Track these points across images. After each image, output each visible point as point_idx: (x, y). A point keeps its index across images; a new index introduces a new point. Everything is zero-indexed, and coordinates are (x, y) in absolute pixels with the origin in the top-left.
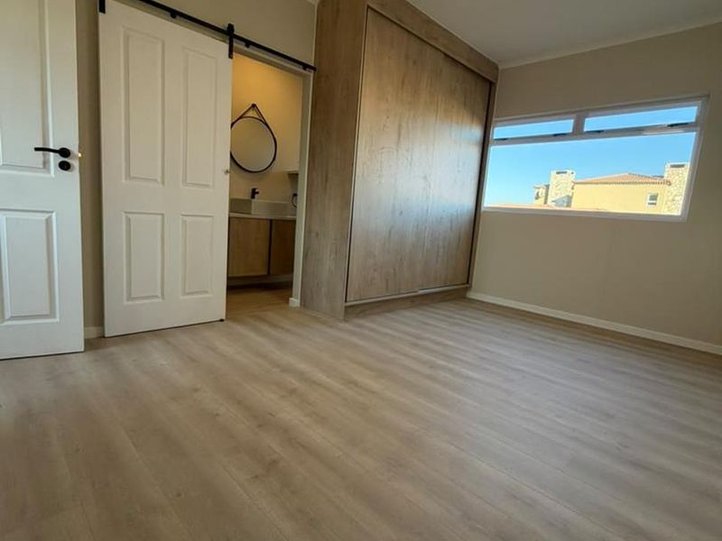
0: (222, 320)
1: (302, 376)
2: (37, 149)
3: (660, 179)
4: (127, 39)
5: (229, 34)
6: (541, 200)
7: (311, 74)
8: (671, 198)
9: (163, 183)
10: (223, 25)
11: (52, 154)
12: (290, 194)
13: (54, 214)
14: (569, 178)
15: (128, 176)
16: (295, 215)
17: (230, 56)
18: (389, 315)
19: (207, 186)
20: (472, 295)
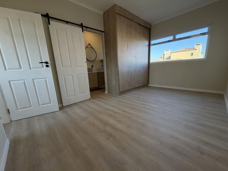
0: (90, 99)
1: (112, 111)
2: (40, 63)
3: (194, 49)
4: (57, 30)
5: (81, 26)
6: (163, 58)
7: (103, 33)
8: (197, 53)
9: (71, 67)
10: (80, 24)
11: (44, 63)
12: (101, 65)
13: (47, 78)
14: (169, 51)
15: (63, 66)
16: (104, 70)
17: (83, 32)
18: (129, 93)
19: (82, 66)
20: (150, 85)
